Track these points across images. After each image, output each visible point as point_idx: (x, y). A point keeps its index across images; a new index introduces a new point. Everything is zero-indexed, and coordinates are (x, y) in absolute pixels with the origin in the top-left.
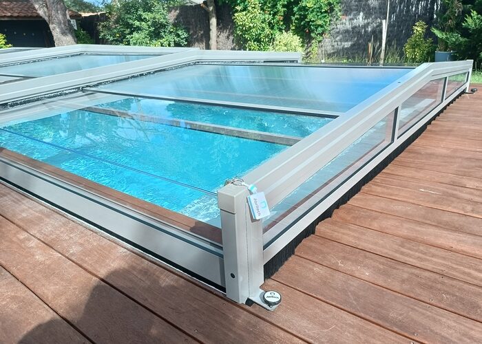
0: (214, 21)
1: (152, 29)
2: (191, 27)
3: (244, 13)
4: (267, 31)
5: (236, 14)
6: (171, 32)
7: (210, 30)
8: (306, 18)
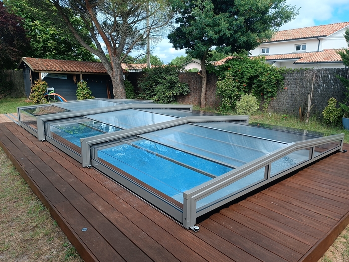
0: (205, 83)
1: (168, 85)
2: (191, 84)
3: (223, 81)
4: (237, 93)
5: (218, 82)
6: (179, 87)
7: (202, 87)
8: (262, 86)
